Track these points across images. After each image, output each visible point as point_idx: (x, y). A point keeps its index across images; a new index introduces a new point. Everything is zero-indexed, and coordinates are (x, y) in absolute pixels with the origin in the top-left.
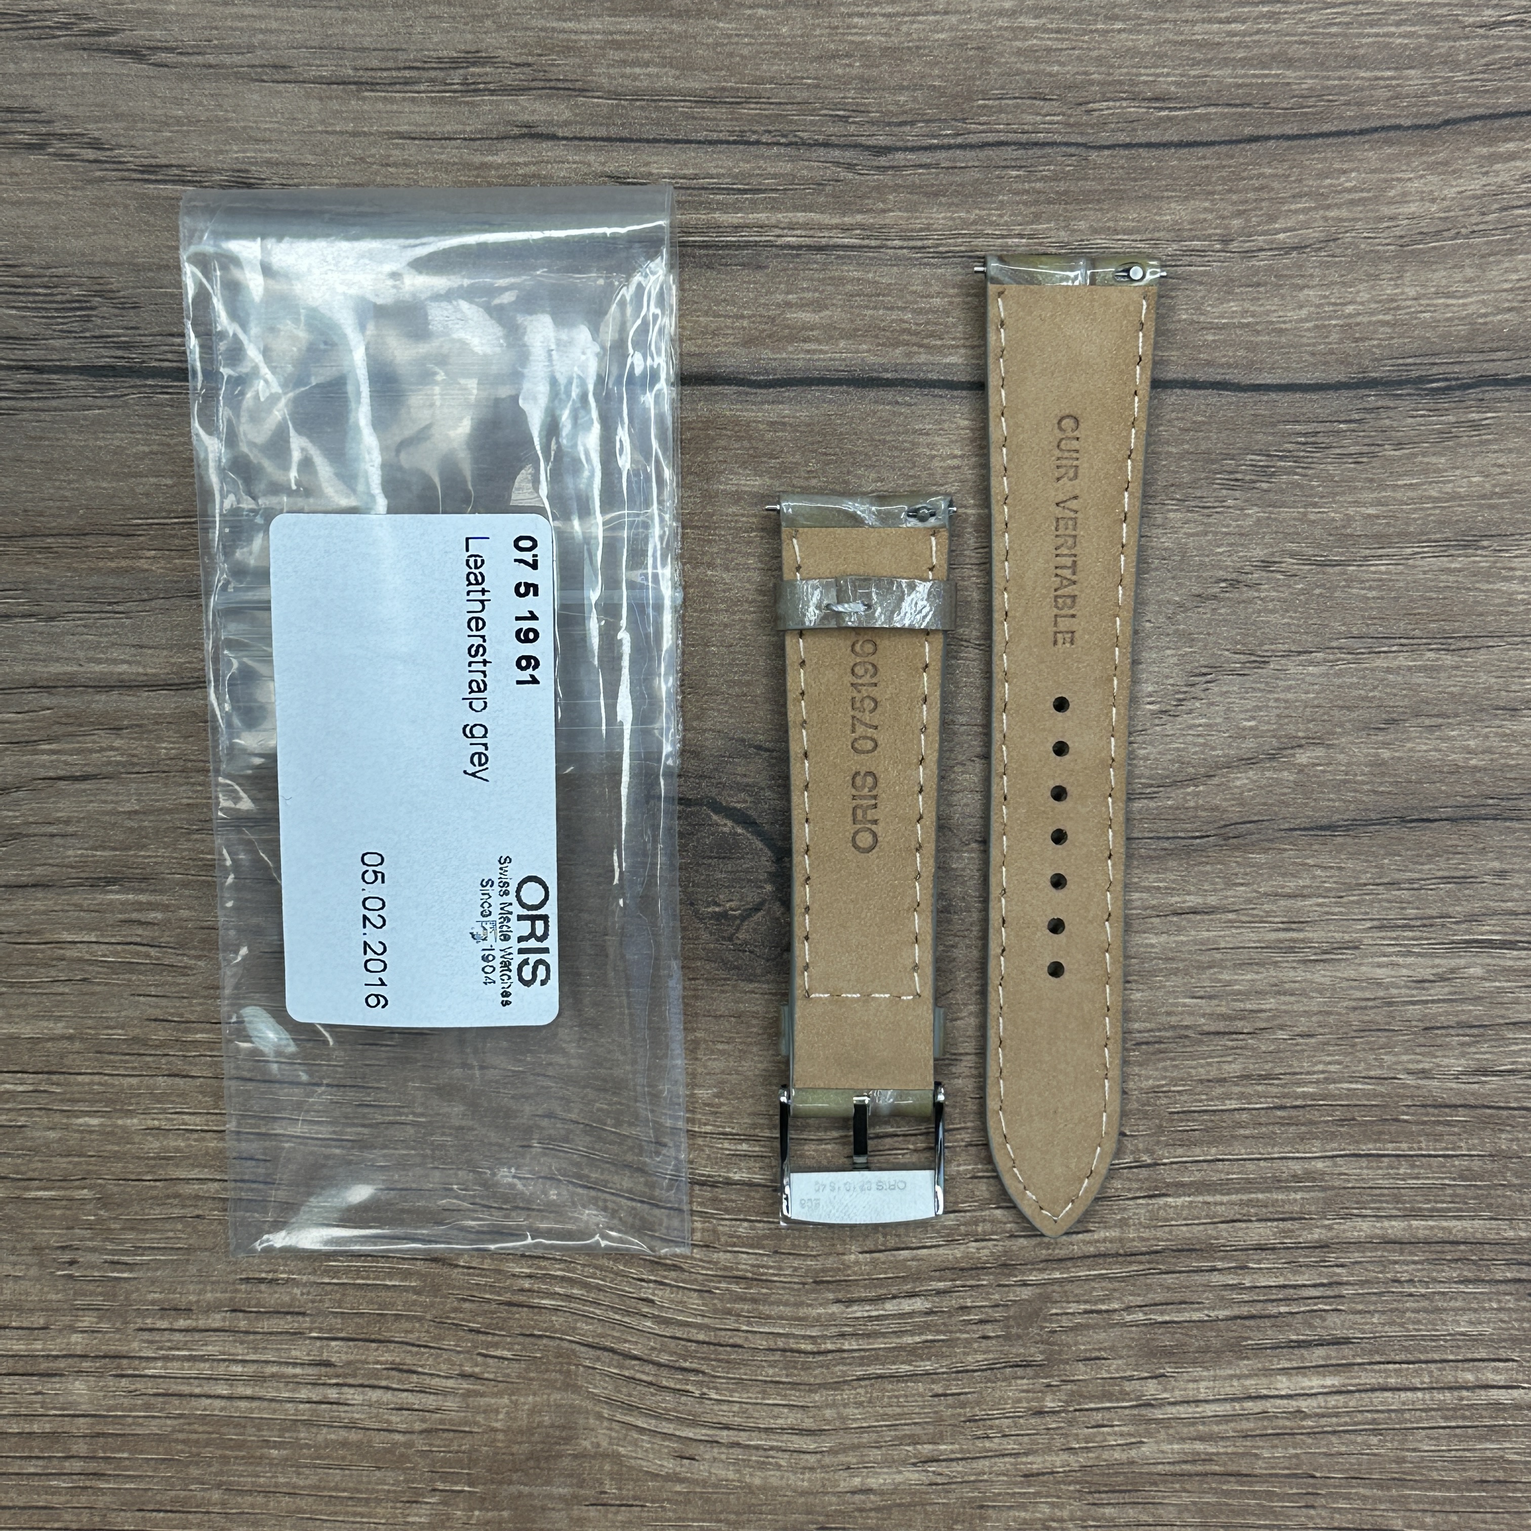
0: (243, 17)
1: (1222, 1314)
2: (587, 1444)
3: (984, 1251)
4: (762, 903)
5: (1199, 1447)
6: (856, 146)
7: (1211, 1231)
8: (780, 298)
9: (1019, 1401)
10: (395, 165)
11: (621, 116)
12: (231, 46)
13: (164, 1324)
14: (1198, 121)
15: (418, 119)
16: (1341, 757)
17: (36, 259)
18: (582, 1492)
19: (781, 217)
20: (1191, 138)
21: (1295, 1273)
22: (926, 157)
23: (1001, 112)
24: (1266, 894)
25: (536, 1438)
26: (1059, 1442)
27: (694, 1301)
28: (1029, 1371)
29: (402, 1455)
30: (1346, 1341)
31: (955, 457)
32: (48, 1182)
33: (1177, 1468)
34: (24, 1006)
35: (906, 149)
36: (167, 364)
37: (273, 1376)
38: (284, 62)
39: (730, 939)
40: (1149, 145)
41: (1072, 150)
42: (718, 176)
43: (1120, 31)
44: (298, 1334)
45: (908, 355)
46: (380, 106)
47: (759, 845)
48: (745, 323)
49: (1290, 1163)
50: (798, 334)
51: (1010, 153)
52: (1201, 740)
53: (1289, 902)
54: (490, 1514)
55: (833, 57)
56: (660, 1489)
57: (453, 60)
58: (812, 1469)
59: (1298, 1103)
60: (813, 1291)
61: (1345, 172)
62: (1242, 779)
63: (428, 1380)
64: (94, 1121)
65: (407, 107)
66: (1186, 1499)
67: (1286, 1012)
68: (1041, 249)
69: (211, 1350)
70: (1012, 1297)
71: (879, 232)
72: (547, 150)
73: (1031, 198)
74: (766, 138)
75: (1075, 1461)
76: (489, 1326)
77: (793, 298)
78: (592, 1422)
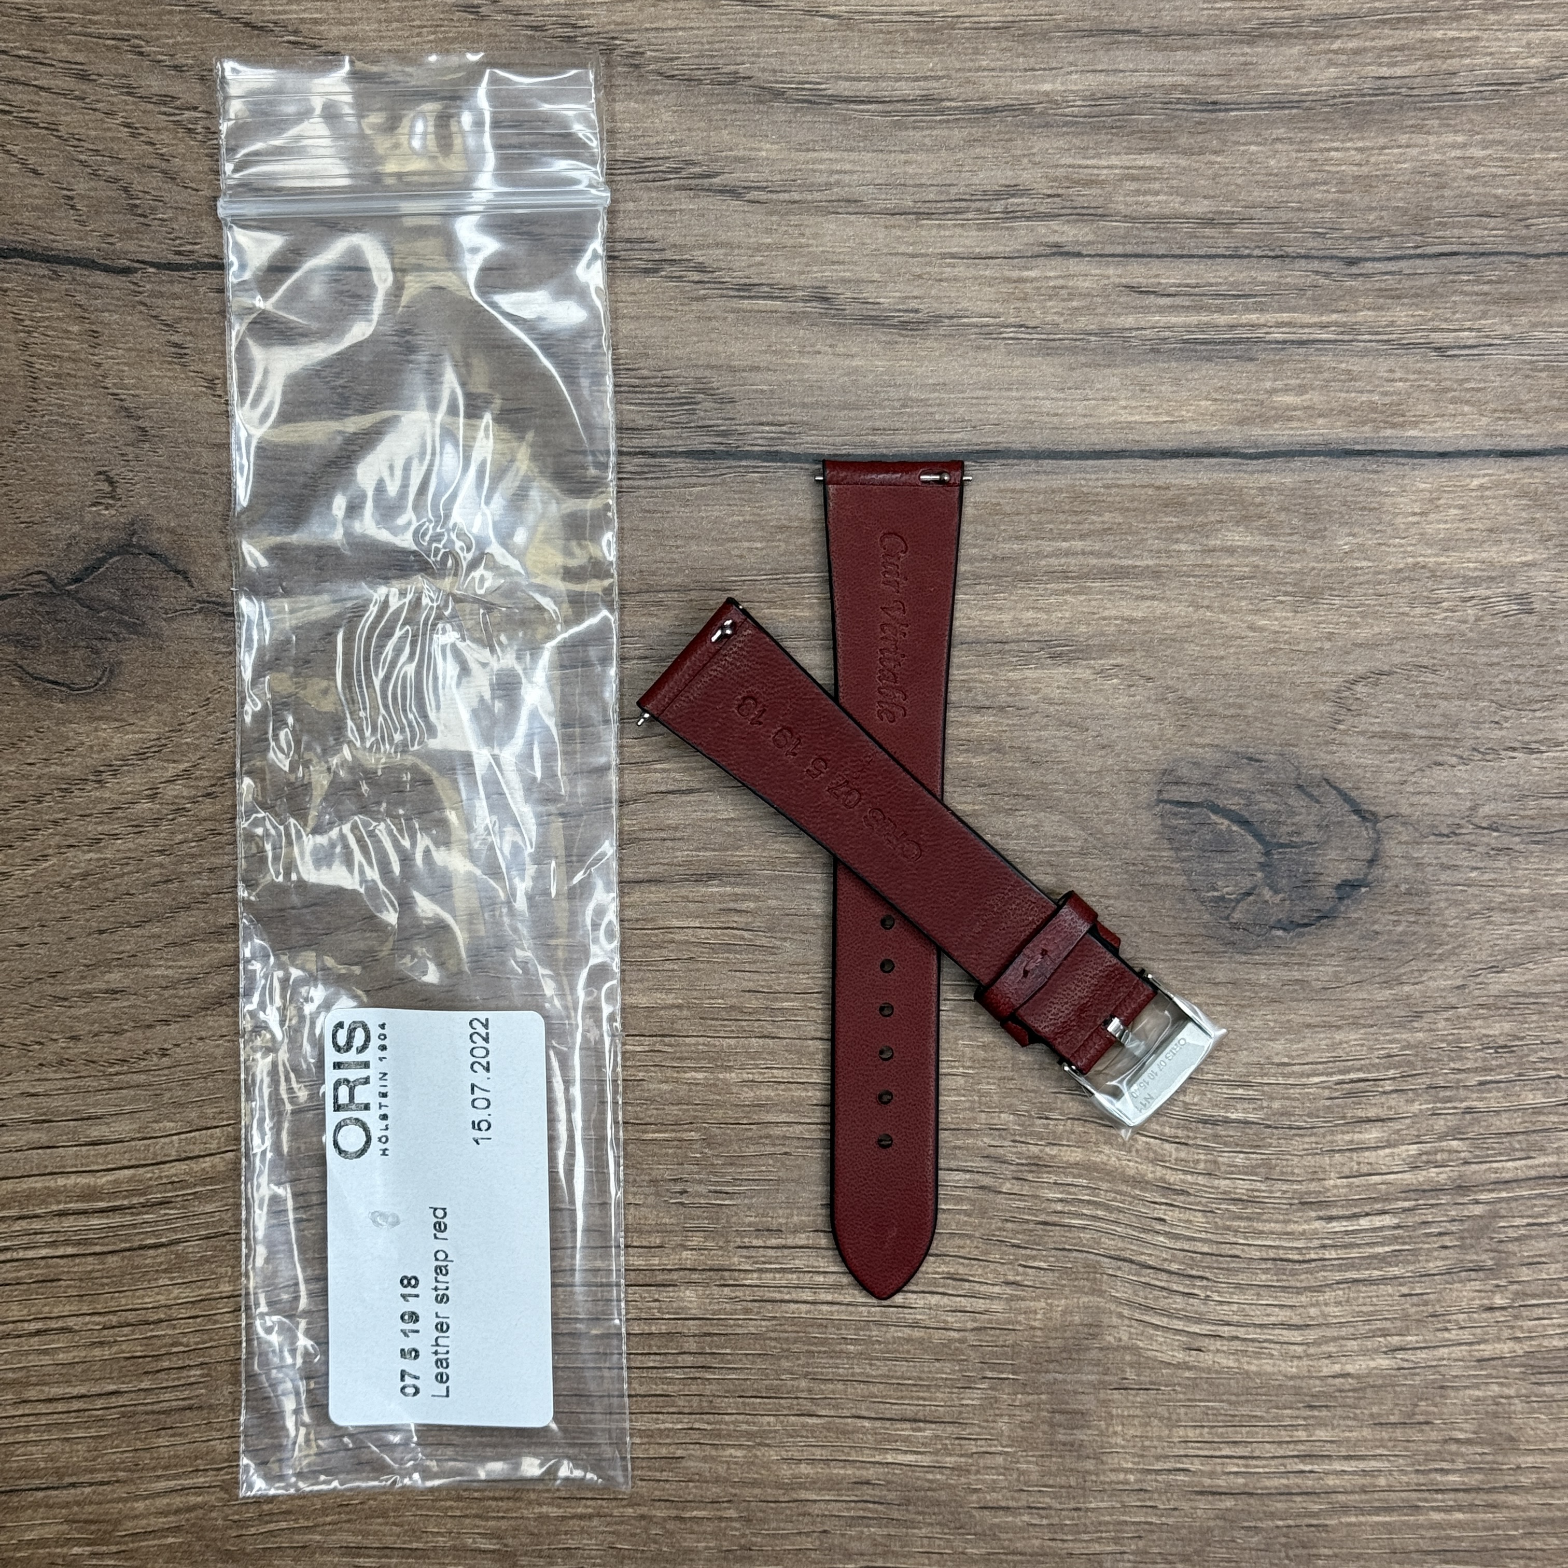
0: (822, 161)
2: (1110, 1339)
3: (1442, 1176)
4: (1254, 888)
6: (1332, 257)
8: (1268, 385)
9: (1473, 1299)
10: (946, 280)
11: (1135, 236)
12: (812, 185)
13: (759, 1243)
15: (967, 242)
17: (651, 362)
18: (1107, 1378)
19: (1270, 318)
22: (1391, 266)
23: (1453, 227)
25: (1068, 1334)
26: (1506, 1333)
27: (1199, 1218)
28: (1481, 1274)
29: (957, 1349)
31: (1415, 514)
32: (662, 1125)
34: (641, 981)
35: (1374, 259)
36: (756, 448)
38: (856, 197)
39: (1227, 918)
41: (1513, 258)
42: (1217, 284)
43: (1554, 159)
45: (1377, 429)
46: (934, 232)
47: (1250, 839)
48: (1239, 406)
50: (1284, 415)
51: (1461, 261)
54: (1030, 1398)
55: (1314, 184)
56: (1172, 1375)
57: (997, 193)
58: (1299, 1358)
60: (1299, 1210)
63: (977, 1287)
64: (700, 1076)
65: (958, 231)
68: (1488, 341)
69: (798, 1263)
70: (1466, 1213)
71: (1351, 329)
72: (1073, 265)
73: (1479, 298)
74: (1257, 252)
75: (1520, 1349)
76: (1027, 1242)
77: (1279, 384)
78: (1115, 1321)
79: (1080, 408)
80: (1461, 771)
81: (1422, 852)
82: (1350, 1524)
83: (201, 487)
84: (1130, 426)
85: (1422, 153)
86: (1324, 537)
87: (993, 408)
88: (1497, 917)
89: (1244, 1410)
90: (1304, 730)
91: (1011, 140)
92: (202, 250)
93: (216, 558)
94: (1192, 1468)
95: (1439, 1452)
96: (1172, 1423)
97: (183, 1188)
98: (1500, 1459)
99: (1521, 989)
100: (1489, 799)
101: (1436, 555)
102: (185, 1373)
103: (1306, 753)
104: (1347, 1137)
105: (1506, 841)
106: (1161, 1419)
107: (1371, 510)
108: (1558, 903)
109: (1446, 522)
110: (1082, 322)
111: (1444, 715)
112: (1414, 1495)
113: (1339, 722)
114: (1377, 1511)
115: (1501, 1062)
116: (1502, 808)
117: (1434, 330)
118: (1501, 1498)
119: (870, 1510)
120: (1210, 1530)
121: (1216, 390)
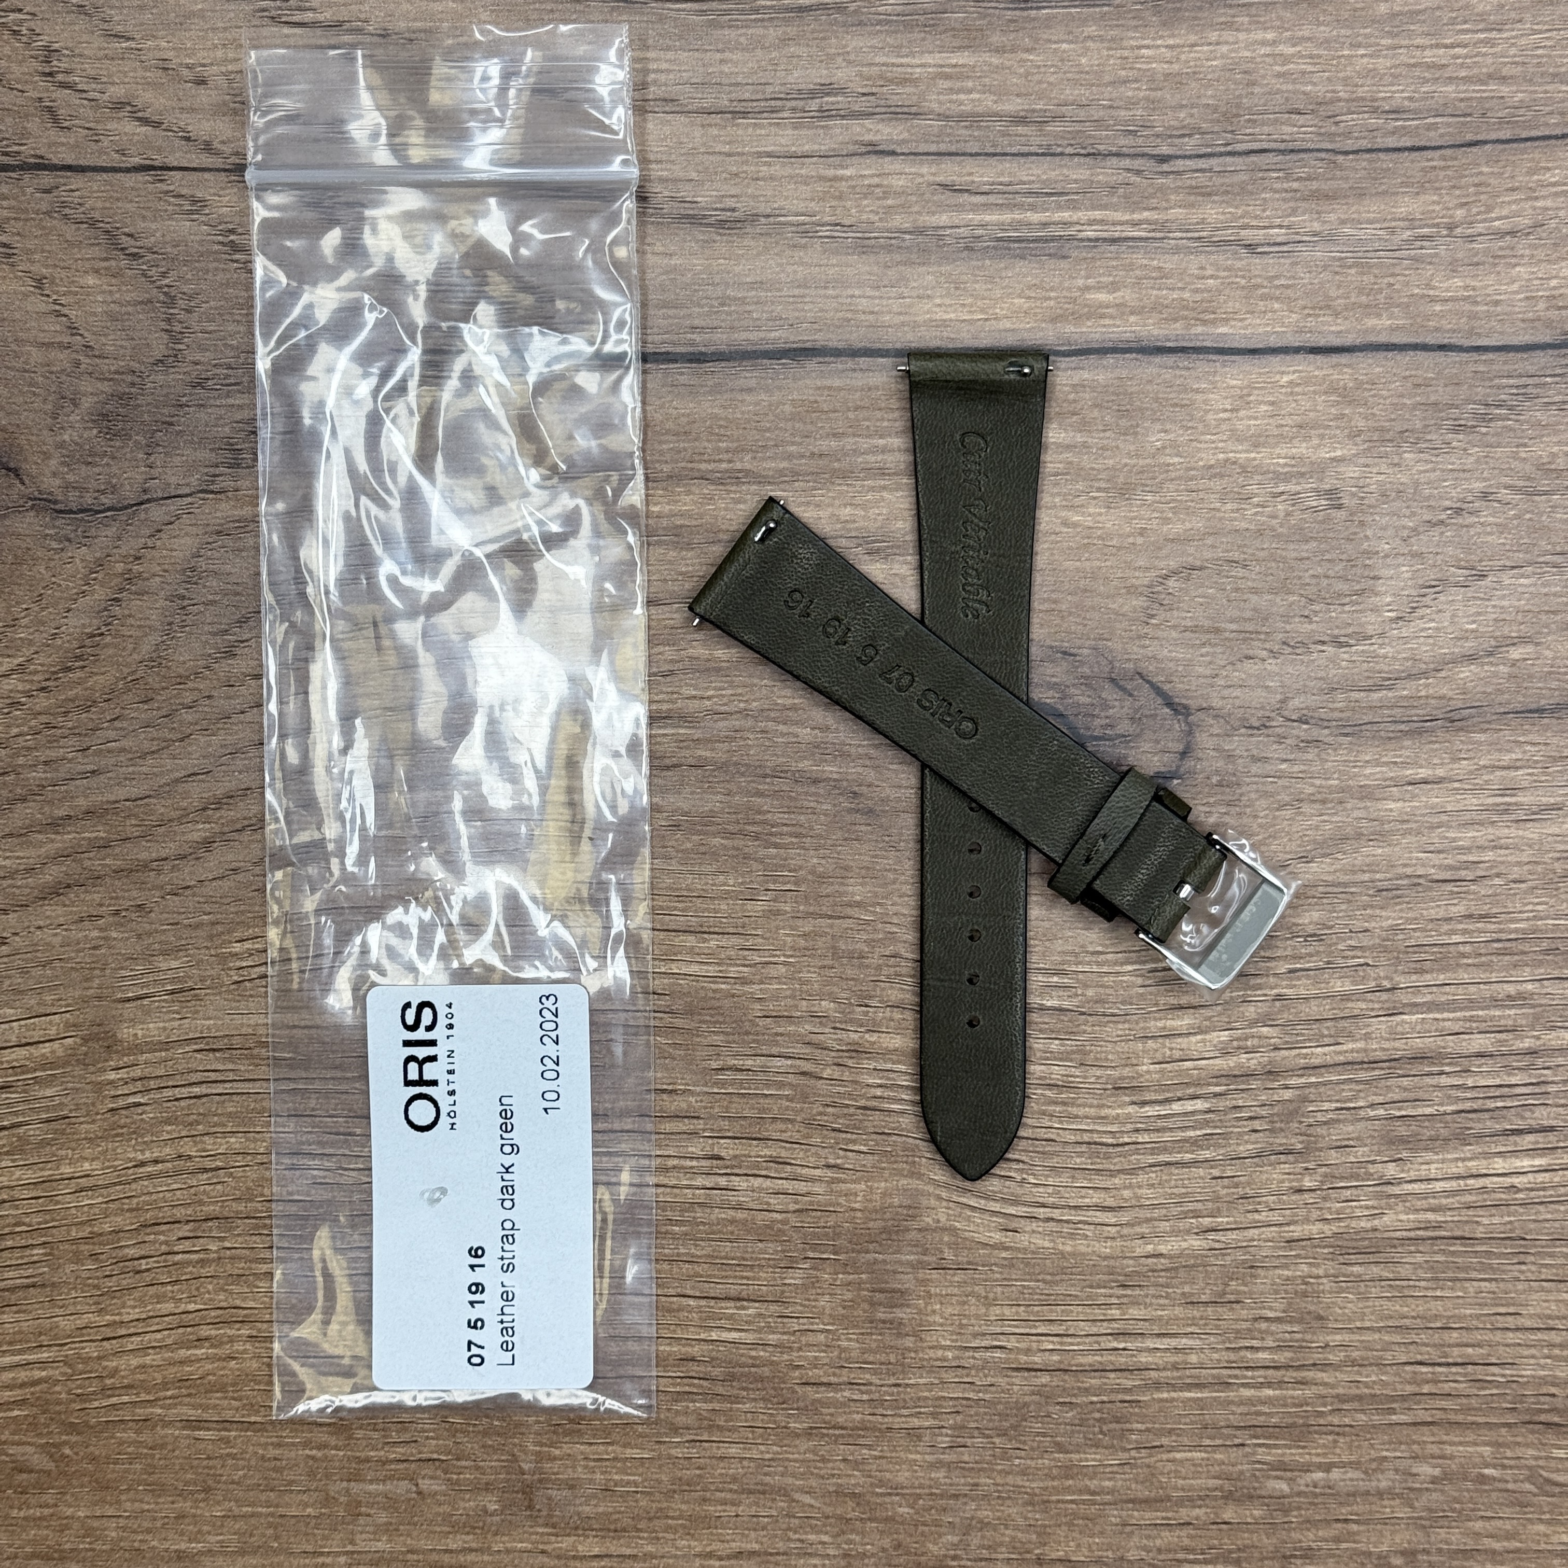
1: (1449, 1108)
2: (929, 1220)
3: (1252, 1061)
5: (1430, 1216)
6: (1143, 155)
7: (1440, 1041)
8: (1080, 282)
9: (1283, 1181)
10: (763, 179)
11: (949, 135)
14: (1428, 129)
15: (783, 141)
16: (1547, 653)
18: (926, 1258)
19: (1082, 215)
20: (1422, 143)
21: (1509, 1075)
22: (1202, 164)
23: (1263, 125)
24: (1485, 767)
25: (888, 1216)
26: (1315, 1214)
28: (1291, 1158)
29: (779, 1230)
30: (1552, 1129)
31: (1226, 411)
33: (1412, 1234)
35: (1185, 157)
37: (674, 1167)
38: (673, 96)
40: (1388, 150)
41: (1323, 155)
42: (1030, 182)
43: (1362, 56)
44: (695, 1134)
45: (1188, 327)
46: (750, 130)
48: (1052, 303)
49: (1505, 986)
50: (1096, 312)
51: (1271, 158)
52: (1431, 641)
53: (1504, 773)
54: (851, 1278)
55: (1125, 82)
56: (989, 1255)
57: (811, 92)
58: (1113, 1238)
59: (1512, 936)
60: (1112, 1095)
61: (1549, 169)
62: (1466, 672)
63: (799, 1170)
65: (774, 129)
66: (1419, 1258)
67: (1502, 863)
68: (1298, 238)
69: (624, 1146)
70: (1276, 1098)
71: (1163, 226)
72: (888, 164)
73: (1289, 195)
74: (1069, 150)
75: (1328, 1229)
76: (848, 1126)
77: (1090, 281)
78: (933, 1202)
79: (896, 306)
80: (1272, 665)
81: (1235, 744)
82: (1162, 1400)
83: (30, 385)
84: (944, 323)
85: (1232, 51)
86: (1136, 433)
87: (811, 306)
88: (1306, 808)
89: (1060, 1289)
90: (1118, 625)
91: (824, 39)
92: (27, 151)
93: (47, 456)
94: (1009, 1345)
95: (1249, 1330)
96: (989, 1302)
97: (23, 1073)
98: (1308, 1337)
99: (1330, 878)
100: (1298, 692)
101: (1247, 451)
102: (28, 1252)
103: (1119, 647)
104: (1160, 1024)
105: (1316, 733)
106: (978, 1297)
107: (1182, 406)
108: (1366, 794)
109: (1256, 418)
110: (899, 221)
111: (1255, 610)
112: (1225, 1372)
113: (1152, 616)
114: (1190, 1387)
115: (1310, 950)
116: (1312, 700)
117: (1244, 227)
118: (1309, 1374)
119: (694, 1385)
120: (1026, 1405)
121: (1029, 288)
